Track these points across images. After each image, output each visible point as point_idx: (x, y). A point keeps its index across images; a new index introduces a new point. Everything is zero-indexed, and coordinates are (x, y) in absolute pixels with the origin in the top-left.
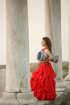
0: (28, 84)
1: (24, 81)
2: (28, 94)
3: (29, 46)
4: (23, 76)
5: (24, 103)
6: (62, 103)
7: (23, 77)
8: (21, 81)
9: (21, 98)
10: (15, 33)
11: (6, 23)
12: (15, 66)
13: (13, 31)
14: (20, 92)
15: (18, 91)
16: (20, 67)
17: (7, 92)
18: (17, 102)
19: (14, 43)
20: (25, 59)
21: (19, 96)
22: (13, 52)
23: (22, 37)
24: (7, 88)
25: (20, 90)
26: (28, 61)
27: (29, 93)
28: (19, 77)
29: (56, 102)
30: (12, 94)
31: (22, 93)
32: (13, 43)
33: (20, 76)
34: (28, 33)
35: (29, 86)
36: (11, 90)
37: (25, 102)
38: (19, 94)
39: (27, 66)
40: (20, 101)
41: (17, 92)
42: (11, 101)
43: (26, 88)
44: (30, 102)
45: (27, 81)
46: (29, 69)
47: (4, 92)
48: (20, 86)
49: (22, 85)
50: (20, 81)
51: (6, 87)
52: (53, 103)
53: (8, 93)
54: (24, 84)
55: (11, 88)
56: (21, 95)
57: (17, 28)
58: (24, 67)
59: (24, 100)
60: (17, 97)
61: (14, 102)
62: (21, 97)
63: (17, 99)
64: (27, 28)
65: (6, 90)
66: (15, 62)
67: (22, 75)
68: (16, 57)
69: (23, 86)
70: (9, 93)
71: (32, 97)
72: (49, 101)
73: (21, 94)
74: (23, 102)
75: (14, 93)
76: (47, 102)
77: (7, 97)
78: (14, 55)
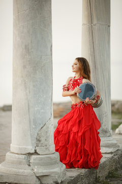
0: (50, 140)
1: (42, 134)
2: (50, 158)
3: (52, 73)
4: (42, 126)
5: (43, 173)
6: (109, 173)
7: (42, 128)
8: (38, 134)
9: (38, 164)
10: (28, 50)
11: (14, 32)
12: (27, 108)
13: (26, 46)
14: (36, 153)
15: (33, 151)
16: (36, 109)
17: (13, 153)
18: (29, 171)
19: (27, 67)
20: (45, 96)
21: (34, 160)
22: (25, 83)
23: (41, 58)
24: (14, 146)
25: (35, 151)
26: (50, 100)
27: (51, 156)
28: (34, 126)
29: (98, 171)
30: (21, 156)
31: (39, 154)
32: (24, 67)
34: (51, 50)
35: (50, 143)
36: (20, 149)
37: (44, 171)
38: (34, 157)
39: (48, 107)
40: (35, 170)
41: (30, 154)
42: (20, 169)
43: (46, 146)
44: (52, 170)
45: (48, 135)
46: (52, 114)
47: (8, 154)
49: (39, 141)
50: (36, 134)
51: (11, 145)
52: (93, 173)
53: (14, 155)
54: (43, 139)
55: (20, 147)
56: (37, 158)
57: (31, 42)
58: (42, 111)
59: (42, 167)
60: (30, 163)
61: (25, 171)
62: (38, 161)
63: (29, 165)
64: (51, 41)
65: (12, 149)
66: (28, 101)
67: (40, 124)
68: (30, 92)
69: (41, 142)
70: (17, 155)
71: (55, 163)
72: (87, 170)
73: (38, 156)
74: (40, 171)
75: (26, 154)
76: (83, 171)
77: (13, 163)
78: (26, 88)
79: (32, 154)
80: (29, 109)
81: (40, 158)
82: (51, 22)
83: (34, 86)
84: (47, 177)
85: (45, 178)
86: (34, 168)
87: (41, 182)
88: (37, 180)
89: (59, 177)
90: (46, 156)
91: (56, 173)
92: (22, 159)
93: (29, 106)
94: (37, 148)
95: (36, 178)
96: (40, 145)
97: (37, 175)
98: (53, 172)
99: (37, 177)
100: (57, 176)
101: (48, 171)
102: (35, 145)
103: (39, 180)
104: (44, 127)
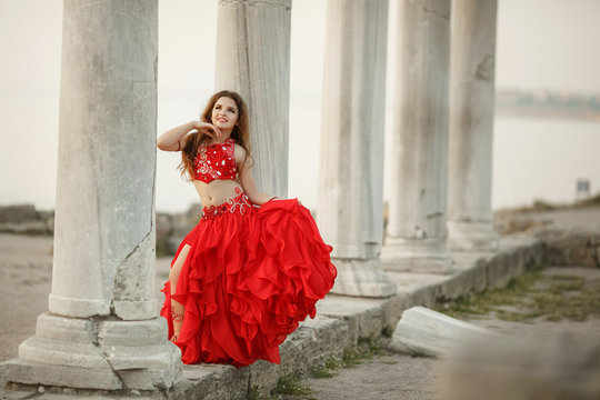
0: (148, 286)
1: (130, 271)
2: (146, 327)
3: (156, 125)
4: (129, 250)
5: (128, 362)
6: (280, 382)
7: (129, 256)
8: (119, 270)
9: (118, 342)
10: (102, 68)
11: (65, 24)
12: (95, 207)
13: (95, 57)
14: (113, 315)
15: (106, 311)
16: (116, 210)
17: (57, 315)
18: (98, 357)
19: (98, 108)
20: (137, 181)
21: (108, 331)
22: (92, 147)
23: (132, 87)
24: (59, 297)
25: (112, 310)
26: (149, 190)
27: (149, 323)
28: (110, 252)
29: (254, 373)
30: (76, 323)
31: (121, 319)
32: (91, 108)
33: (114, 249)
34: (156, 69)
35: (148, 292)
36: (74, 305)
37: (132, 359)
38: (107, 324)
39: (144, 207)
40: (112, 355)
41: (98, 318)
42: (73, 352)
43: (138, 299)
44: (151, 358)
45: (144, 272)
46: (154, 224)
47: (43, 317)
48: (115, 294)
49: (121, 286)
50: (116, 272)
51: (51, 296)
52: (242, 377)
53: (59, 319)
54: (130, 283)
55: (76, 300)
56: (115, 327)
57: (110, 49)
58: (132, 214)
59: (127, 349)
60: (97, 338)
61: (87, 357)
62: (116, 335)
63: (97, 345)
64: (155, 49)
65: (52, 307)
66: (98, 191)
67: (125, 246)
68: (102, 170)
69: (127, 291)
70: (66, 320)
71: (158, 341)
72: (228, 367)
73: (119, 323)
74: (123, 359)
75: (88, 318)
76: (219, 370)
77: (56, 338)
78: (93, 159)
79: (104, 318)
80: (98, 210)
81: (122, 327)
83: (113, 154)
84: (139, 373)
85: (134, 376)
86: (108, 352)
87: (123, 385)
88: (117, 378)
89: (167, 374)
90: (133, 323)
91: (160, 364)
92: (81, 329)
93: (98, 200)
94: (115, 302)
95: (112, 374)
96: (122, 298)
97: (116, 368)
98: (153, 363)
99: (116, 373)
100: (162, 371)
101: (142, 358)
102: (112, 297)
103: (121, 379)
104: (135, 254)
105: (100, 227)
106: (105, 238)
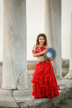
1: (20, 78)
2: (25, 92)
3: (26, 42)
4: (20, 73)
6: (60, 101)
7: (20, 74)
8: (18, 78)
9: (18, 96)
10: (12, 29)
13: (11, 26)
14: (17, 89)
15: (15, 88)
16: (17, 63)
17: (3, 89)
18: (13, 100)
19: (12, 39)
20: (22, 56)
21: (15, 93)
22: (10, 48)
23: (20, 33)
24: (4, 85)
25: (16, 88)
26: (25, 58)
28: (15, 74)
29: (54, 100)
30: (7, 91)
31: (18, 90)
32: (10, 39)
33: (16, 73)
34: (26, 29)
35: (25, 83)
36: (7, 87)
37: (21, 100)
38: (15, 91)
39: (24, 63)
40: (16, 99)
41: (13, 90)
42: (7, 98)
43: (23, 85)
44: (26, 99)
45: (24, 78)
46: (26, 66)
48: (17, 84)
49: (18, 82)
50: (17, 78)
51: (2, 84)
52: (51, 101)
54: (21, 81)
55: (7, 85)
56: (17, 92)
57: (14, 24)
58: (21, 64)
59: (20, 97)
62: (18, 94)
63: (13, 96)
64: (25, 24)
65: (3, 87)
66: (12, 59)
68: (13, 54)
69: (20, 83)
70: (5, 91)
71: (28, 95)
72: (47, 99)
74: (19, 100)
75: (11, 90)
76: (45, 100)
77: (3, 95)
78: (11, 51)
79: (14, 90)
80: (12, 63)
81: (19, 92)
82: (26, 13)
83: (15, 50)
84: (23, 103)
85: (22, 104)
86: (15, 98)
87: (19, 106)
88: (17, 105)
89: (30, 103)
90: (22, 91)
92: (9, 93)
93: (12, 61)
94: (17, 86)
96: (19, 85)
97: (17, 102)
98: (27, 101)
99: (17, 103)
100: (29, 102)
101: (24, 100)
102: (16, 85)
103: (19, 105)
104: (22, 74)
105: (13, 68)
106: (14, 70)
